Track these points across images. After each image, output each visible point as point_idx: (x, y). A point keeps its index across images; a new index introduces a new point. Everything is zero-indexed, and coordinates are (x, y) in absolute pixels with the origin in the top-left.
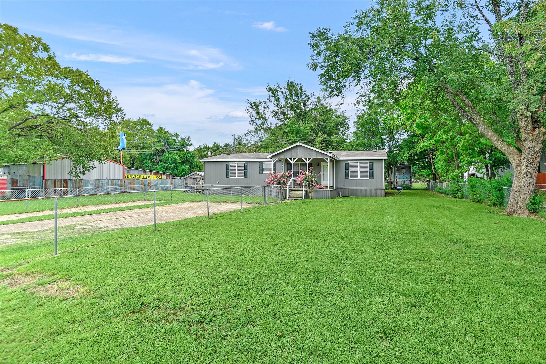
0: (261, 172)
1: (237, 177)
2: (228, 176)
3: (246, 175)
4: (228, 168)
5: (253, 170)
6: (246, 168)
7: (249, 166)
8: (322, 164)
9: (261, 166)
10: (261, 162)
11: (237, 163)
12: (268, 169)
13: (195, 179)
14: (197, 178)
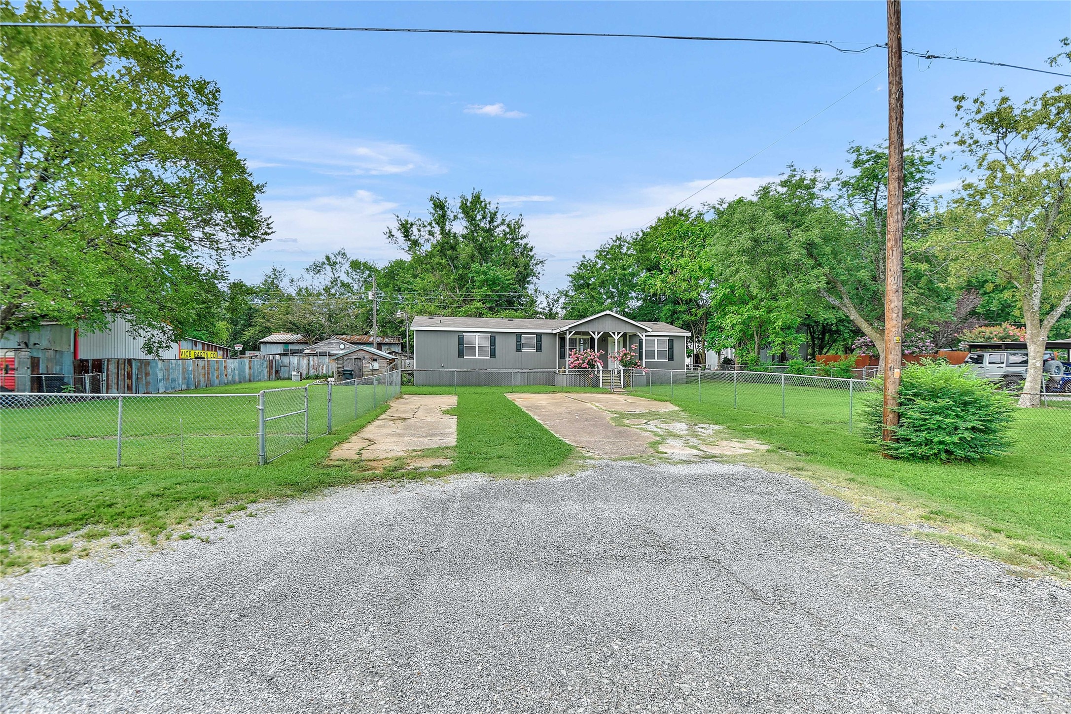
0: (519, 349)
1: (477, 357)
2: (461, 354)
3: (493, 354)
4: (460, 342)
5: (505, 347)
6: (493, 343)
7: (499, 339)
8: (609, 339)
9: (518, 340)
10: (519, 335)
11: (477, 334)
12: (530, 346)
13: (360, 359)
14: (364, 357)
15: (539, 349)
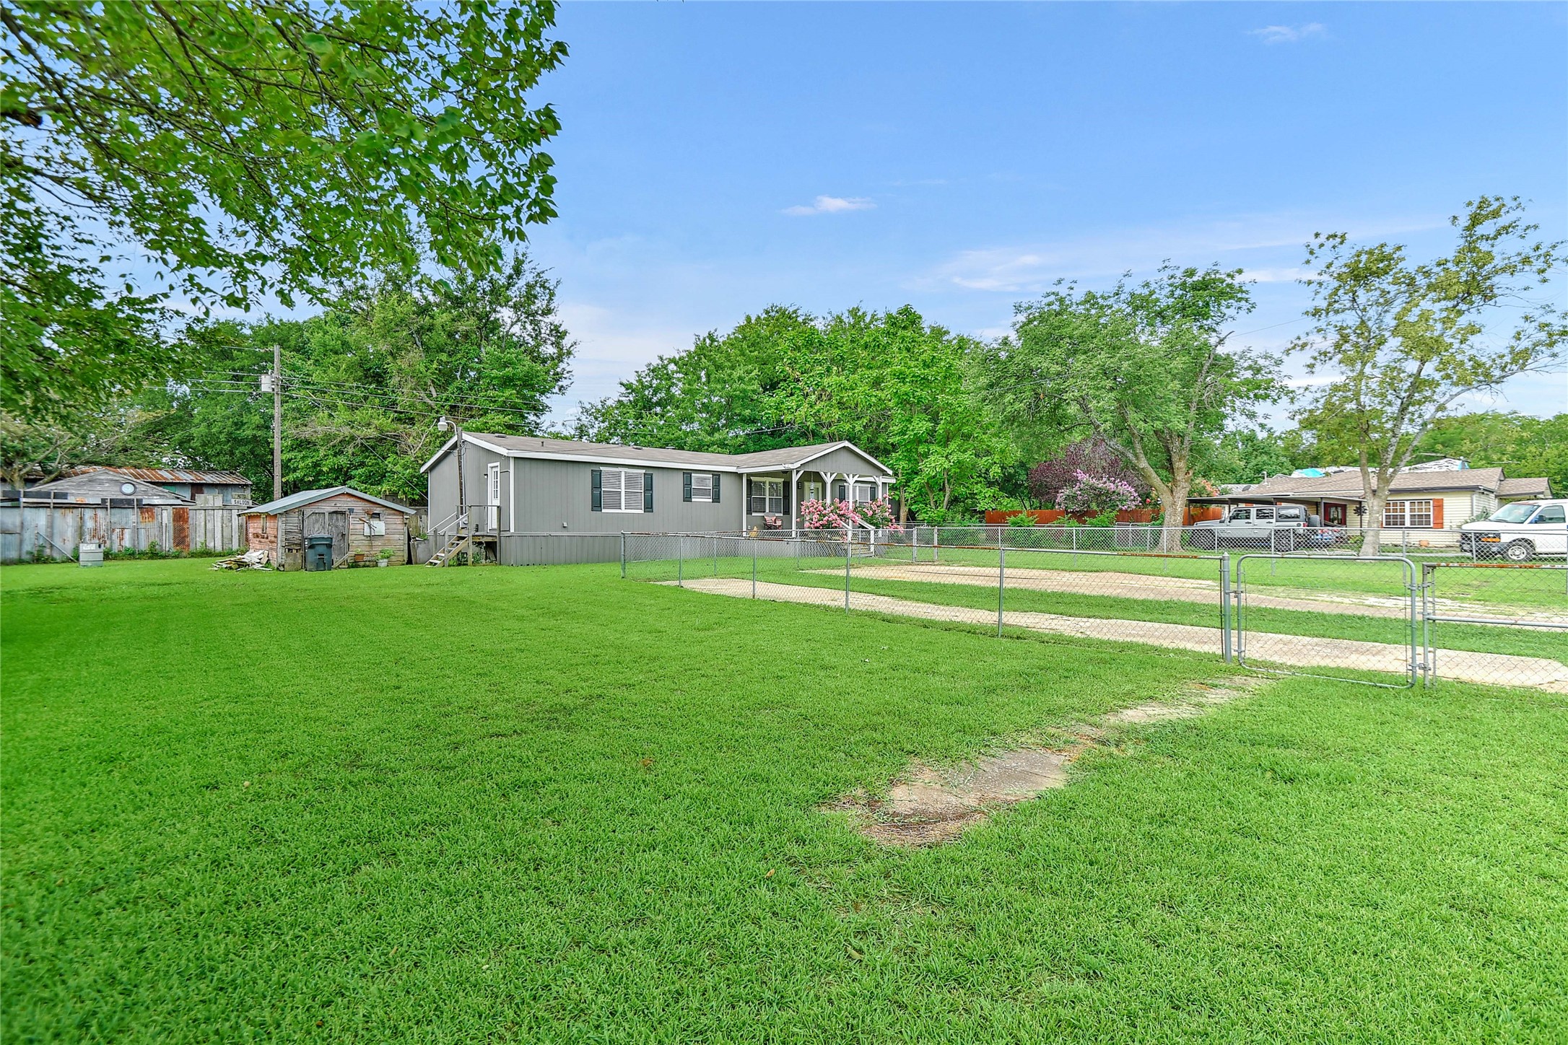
0: (687, 497)
1: (623, 510)
2: (597, 505)
3: (649, 507)
4: (596, 485)
5: (668, 490)
6: (649, 487)
7: (657, 479)
9: (687, 484)
10: (687, 473)
11: (623, 470)
12: (703, 492)
13: (343, 513)
14: (351, 511)
15: (716, 499)
